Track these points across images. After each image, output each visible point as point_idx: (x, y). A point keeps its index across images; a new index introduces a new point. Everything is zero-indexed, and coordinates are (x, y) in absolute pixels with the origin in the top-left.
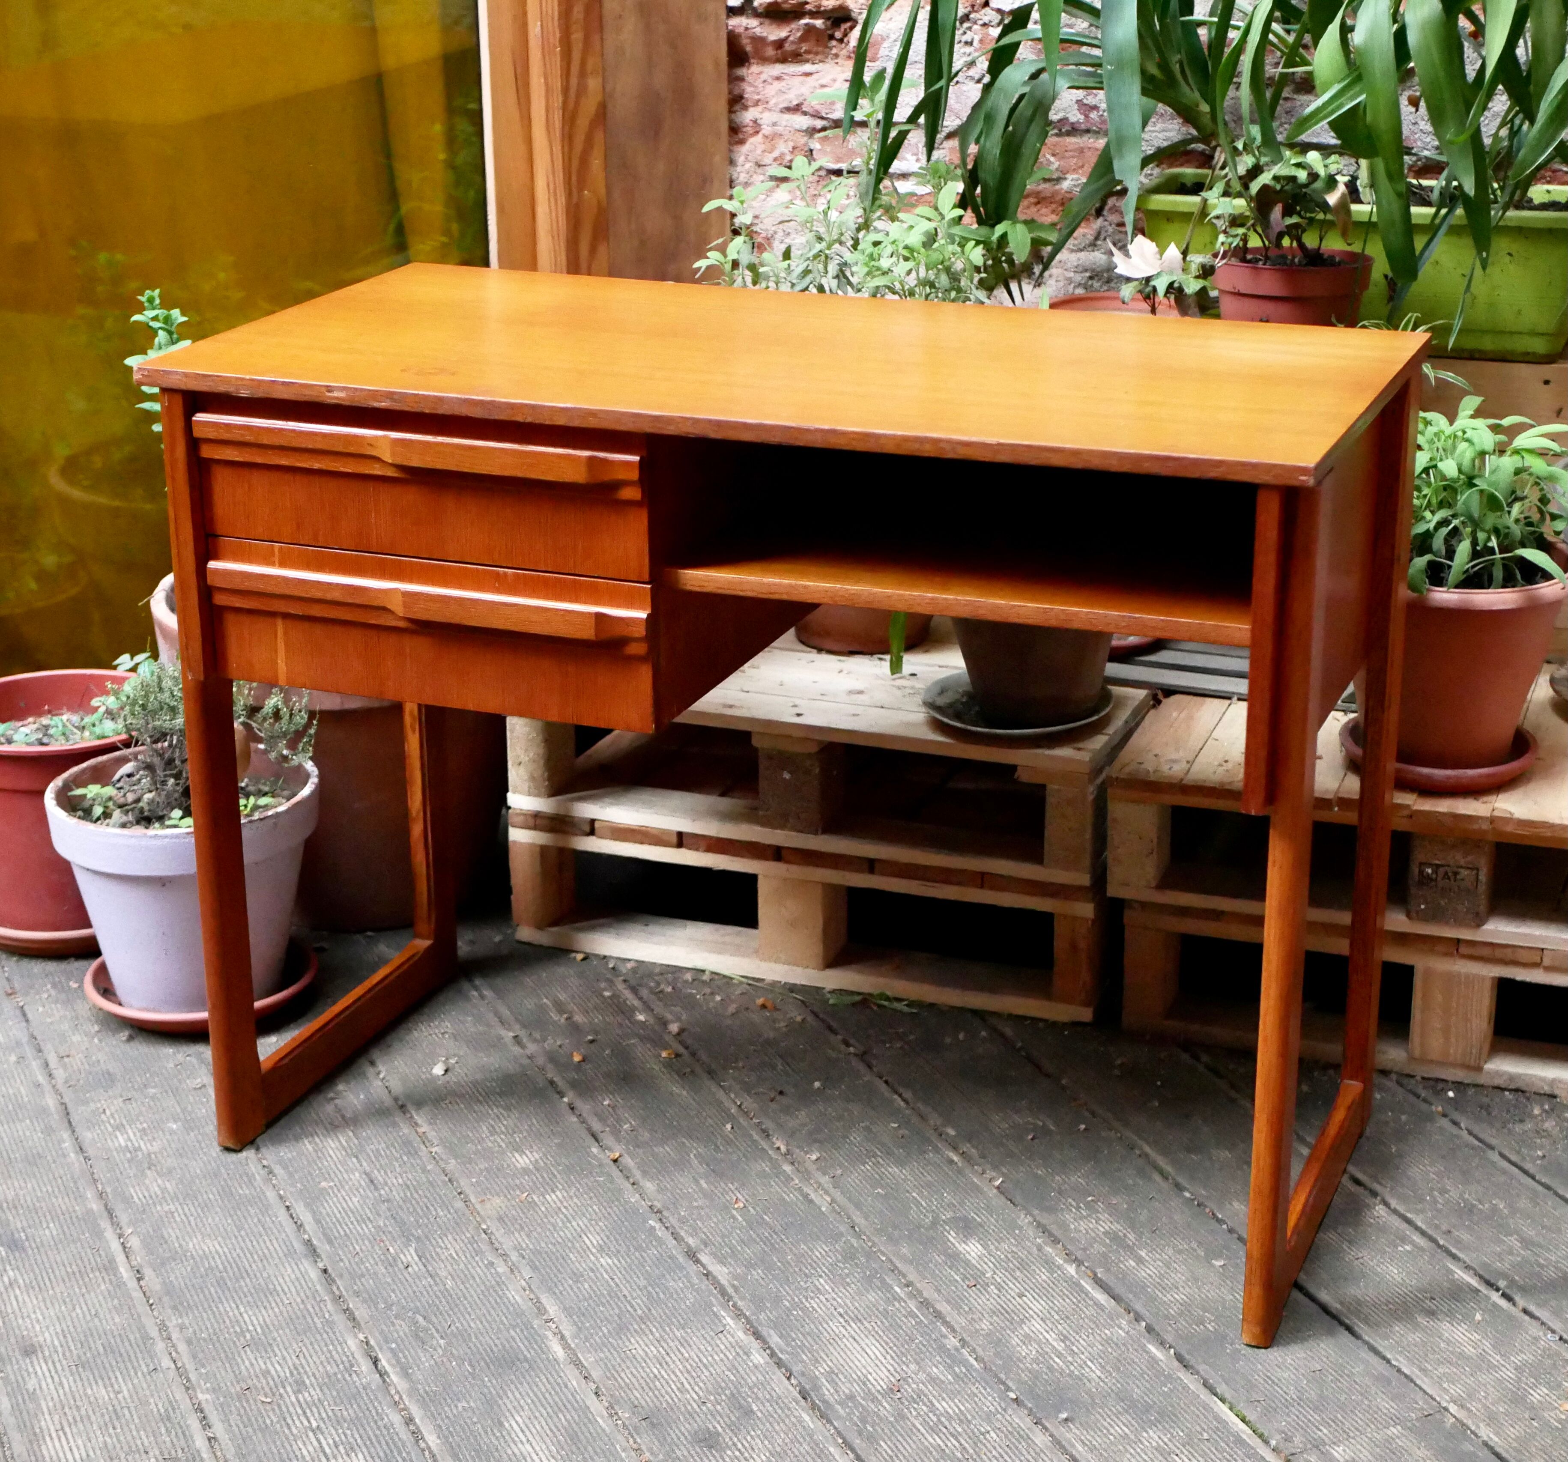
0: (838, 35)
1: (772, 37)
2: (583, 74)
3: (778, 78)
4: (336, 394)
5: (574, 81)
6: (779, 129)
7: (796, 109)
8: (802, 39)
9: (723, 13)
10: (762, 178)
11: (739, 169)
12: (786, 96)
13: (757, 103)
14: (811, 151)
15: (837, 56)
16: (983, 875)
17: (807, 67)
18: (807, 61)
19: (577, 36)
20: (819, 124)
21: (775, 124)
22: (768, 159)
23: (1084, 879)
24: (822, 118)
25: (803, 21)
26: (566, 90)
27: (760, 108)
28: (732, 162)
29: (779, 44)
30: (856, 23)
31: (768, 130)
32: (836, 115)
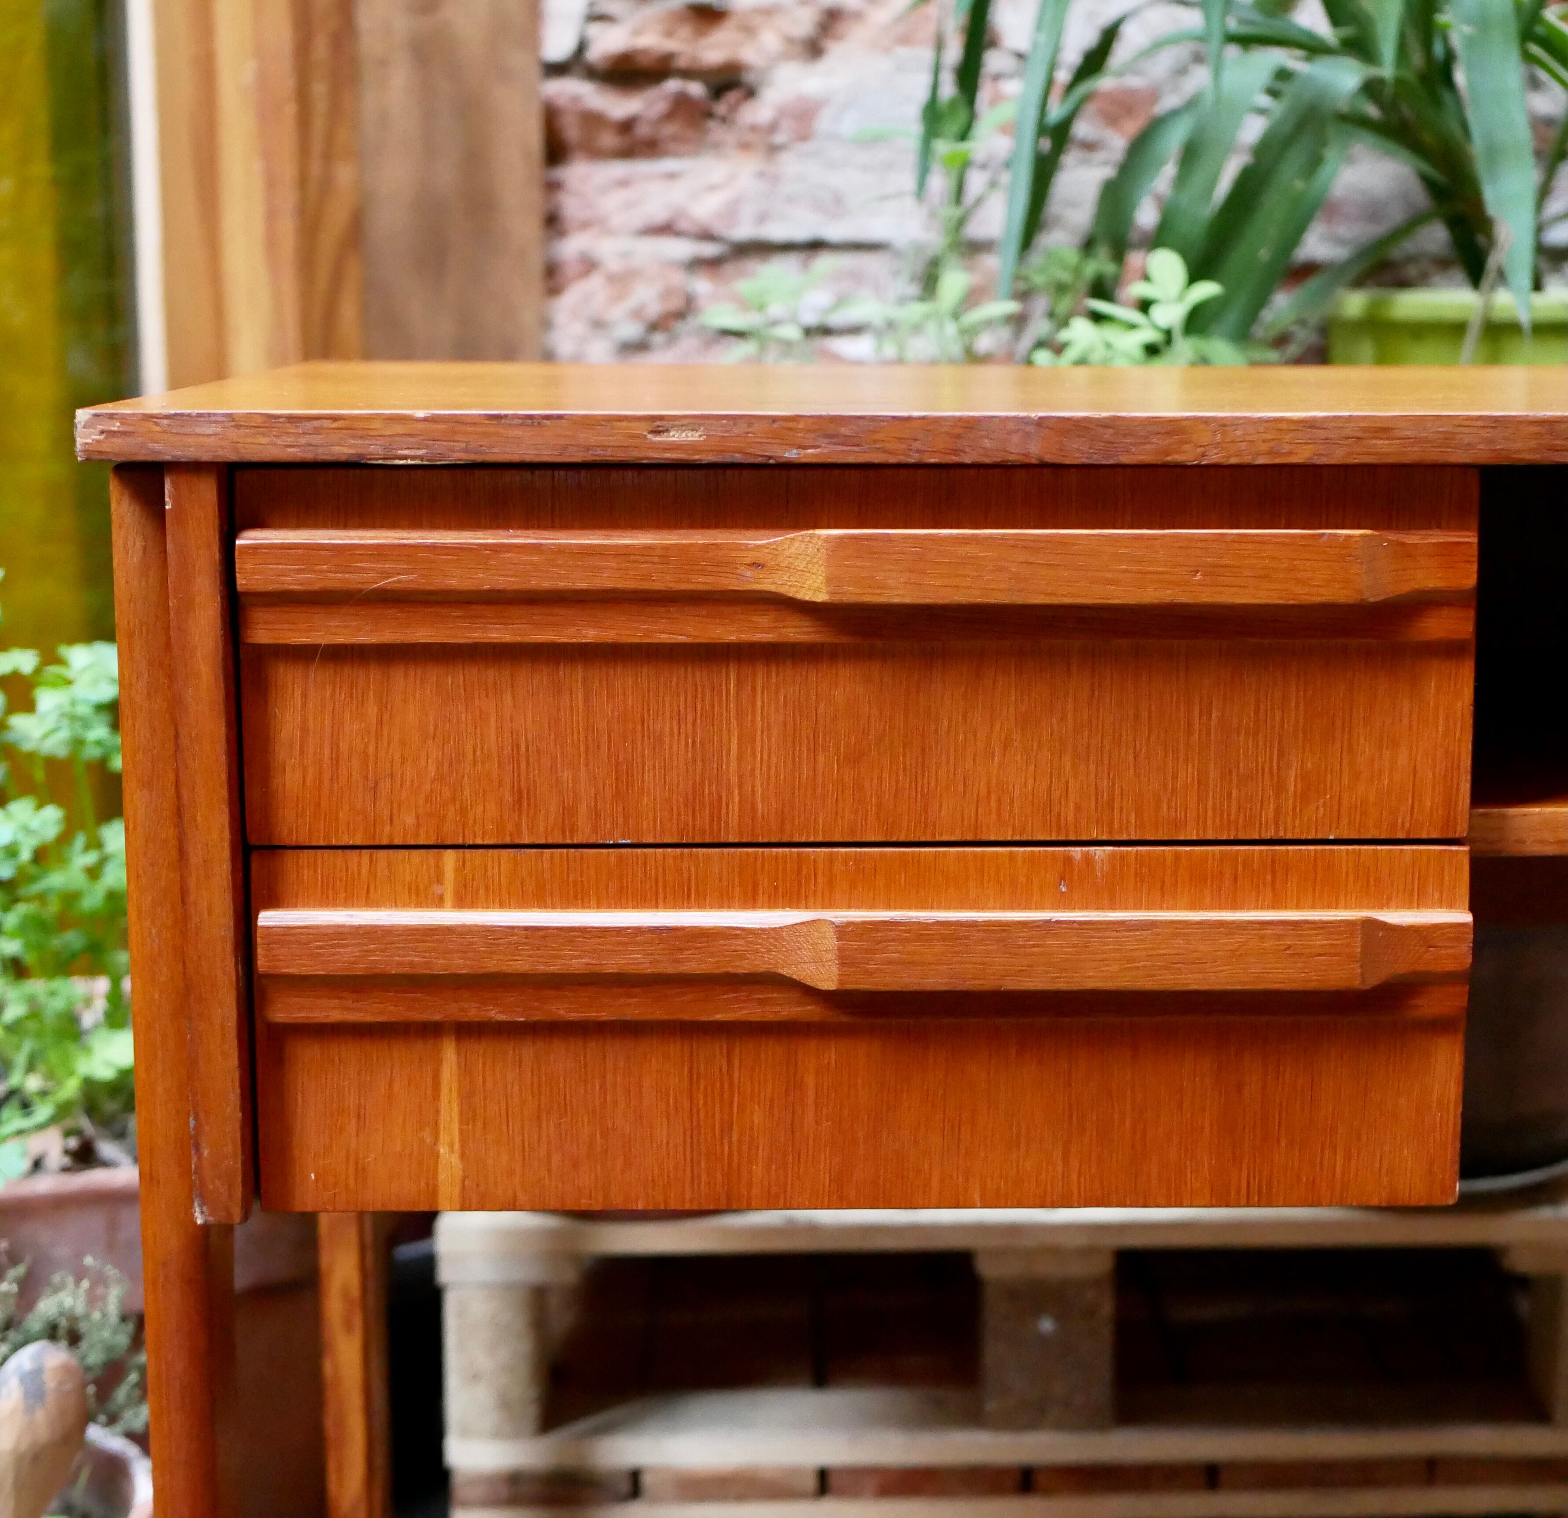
0: (721, 110)
1: (617, 115)
2: (328, 157)
3: (623, 184)
4: (675, 436)
5: (316, 168)
6: (636, 263)
7: (664, 229)
8: (669, 116)
9: (535, 71)
10: (604, 346)
11: (559, 333)
13: (585, 225)
14: (691, 298)
15: (720, 144)
17: (669, 165)
18: (667, 154)
19: (320, 89)
20: (709, 250)
21: (628, 256)
22: (617, 313)
24: (716, 241)
25: (673, 85)
26: (303, 181)
27: (592, 233)
28: (546, 324)
29: (627, 126)
30: (751, 93)
31: (613, 264)
32: (743, 231)
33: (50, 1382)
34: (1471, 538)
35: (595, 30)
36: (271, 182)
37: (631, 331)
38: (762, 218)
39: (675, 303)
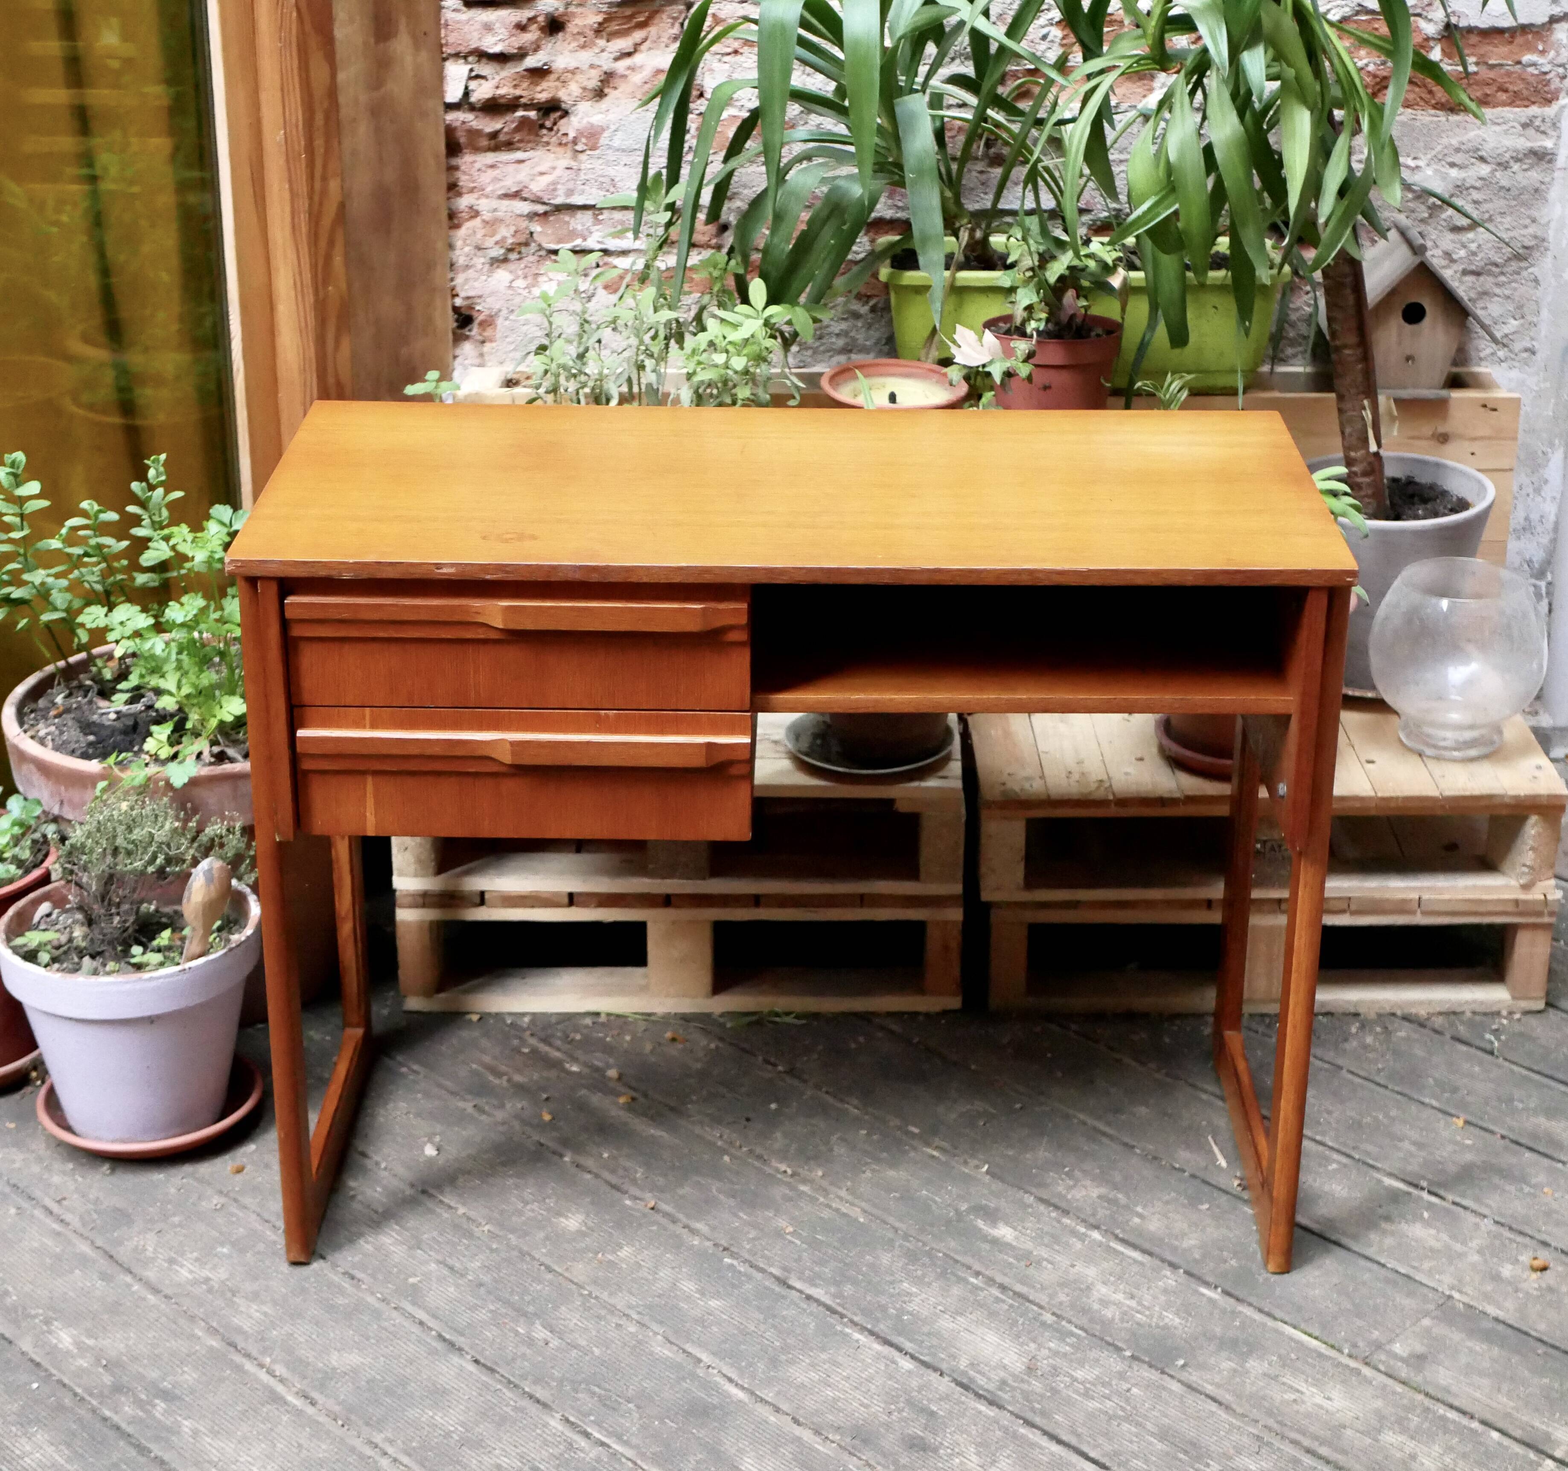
0: (548, 124)
1: (488, 129)
2: (324, 179)
3: (492, 166)
4: (445, 570)
5: (318, 185)
6: (499, 214)
7: (516, 195)
8: (517, 129)
9: (441, 108)
10: (482, 260)
11: (457, 252)
12: (502, 184)
13: (472, 190)
14: (531, 233)
15: (548, 143)
16: (862, 897)
17: (519, 155)
18: (518, 149)
19: (319, 142)
20: (541, 209)
21: (495, 210)
22: (489, 242)
23: (957, 888)
24: (544, 203)
25: (520, 113)
26: (311, 193)
27: (475, 195)
28: (451, 247)
29: (494, 135)
30: (566, 113)
31: (487, 216)
32: (559, 201)
33: (216, 874)
34: (745, 606)
35: (473, 85)
36: (294, 195)
37: (498, 252)
38: (570, 193)
39: (522, 238)
